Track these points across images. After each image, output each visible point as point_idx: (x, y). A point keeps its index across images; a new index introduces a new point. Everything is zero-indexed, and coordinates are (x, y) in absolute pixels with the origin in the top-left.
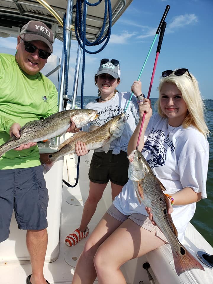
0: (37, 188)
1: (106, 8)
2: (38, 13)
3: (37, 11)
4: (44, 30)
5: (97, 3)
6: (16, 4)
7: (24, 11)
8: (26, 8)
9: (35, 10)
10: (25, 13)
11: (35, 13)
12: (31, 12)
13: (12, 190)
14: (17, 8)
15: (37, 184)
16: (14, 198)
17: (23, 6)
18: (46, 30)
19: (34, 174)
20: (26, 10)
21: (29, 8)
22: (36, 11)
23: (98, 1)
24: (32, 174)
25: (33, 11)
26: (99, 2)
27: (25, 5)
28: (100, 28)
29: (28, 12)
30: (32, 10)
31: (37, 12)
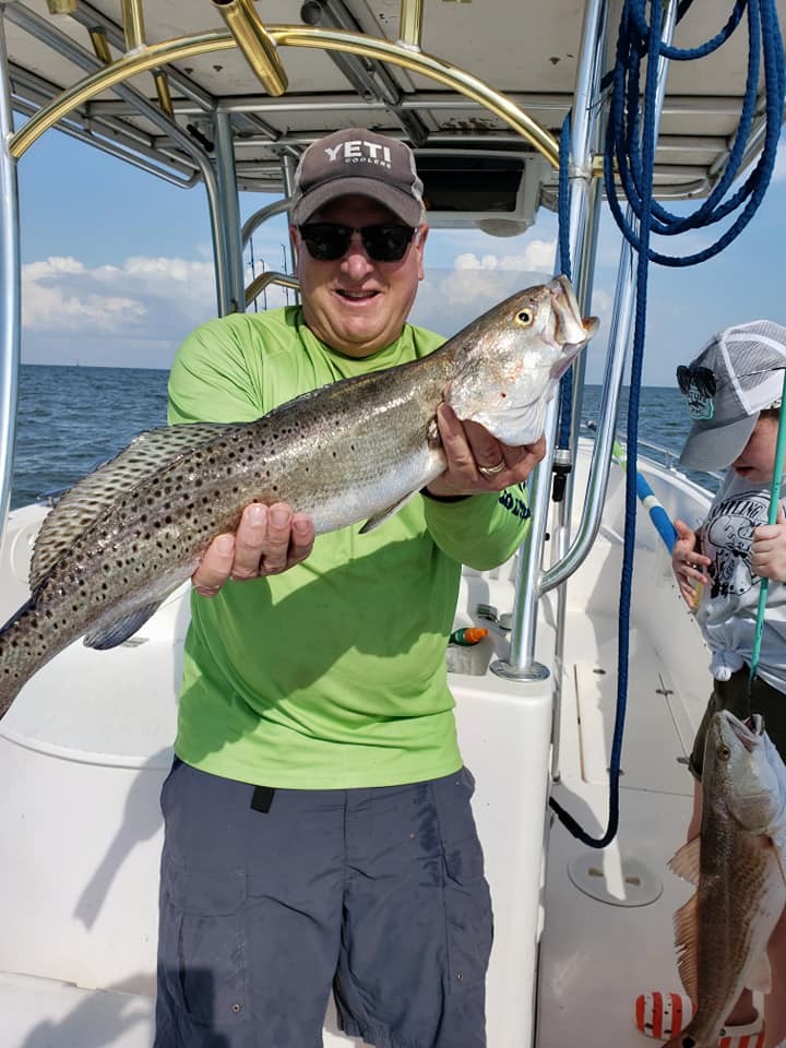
0: (436, 878)
1: (752, 56)
2: (475, 130)
3: (473, 121)
4: (361, 151)
5: (712, 41)
6: (396, 112)
7: (427, 131)
8: (435, 121)
9: (462, 120)
10: (430, 138)
11: (465, 130)
12: (452, 130)
13: (333, 879)
14: (401, 125)
15: (436, 863)
16: (345, 911)
17: (423, 115)
18: (368, 148)
19: (427, 815)
20: (432, 127)
21: (443, 118)
22: (468, 123)
23: (719, 32)
24: (420, 814)
25: (458, 126)
26: (723, 36)
27: (428, 110)
28: (727, 138)
29: (442, 130)
30: (453, 123)
31: (473, 126)
